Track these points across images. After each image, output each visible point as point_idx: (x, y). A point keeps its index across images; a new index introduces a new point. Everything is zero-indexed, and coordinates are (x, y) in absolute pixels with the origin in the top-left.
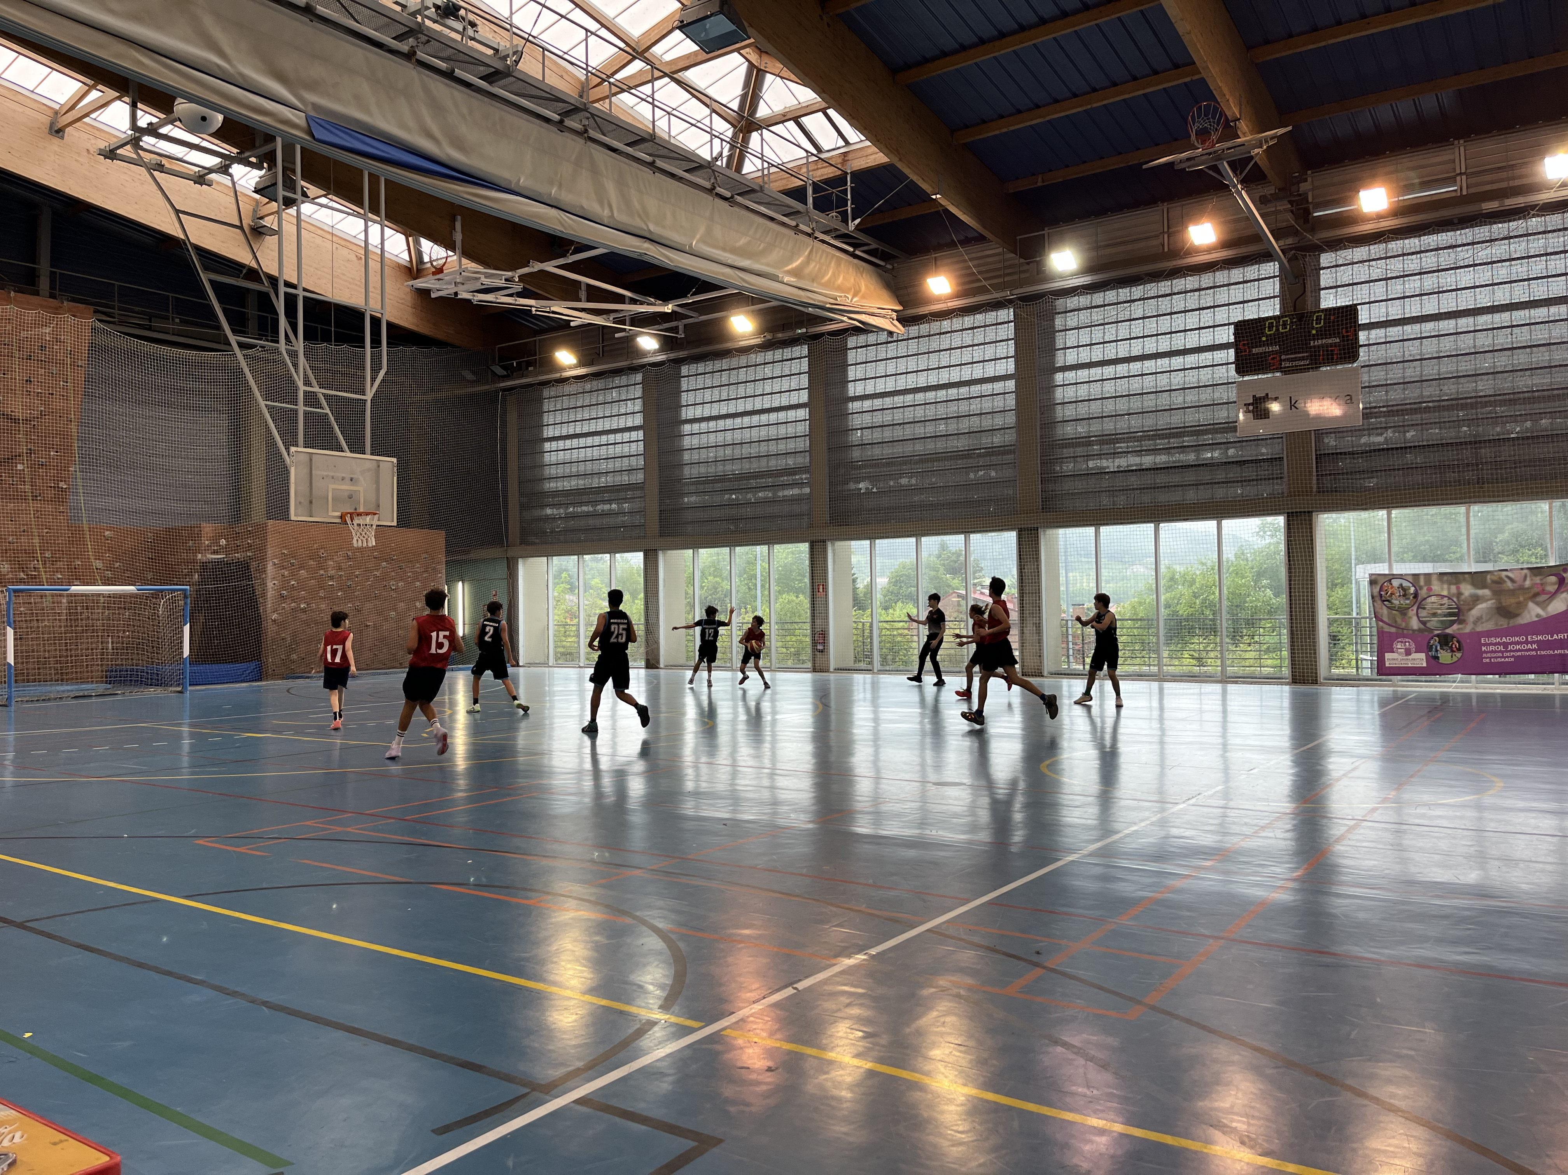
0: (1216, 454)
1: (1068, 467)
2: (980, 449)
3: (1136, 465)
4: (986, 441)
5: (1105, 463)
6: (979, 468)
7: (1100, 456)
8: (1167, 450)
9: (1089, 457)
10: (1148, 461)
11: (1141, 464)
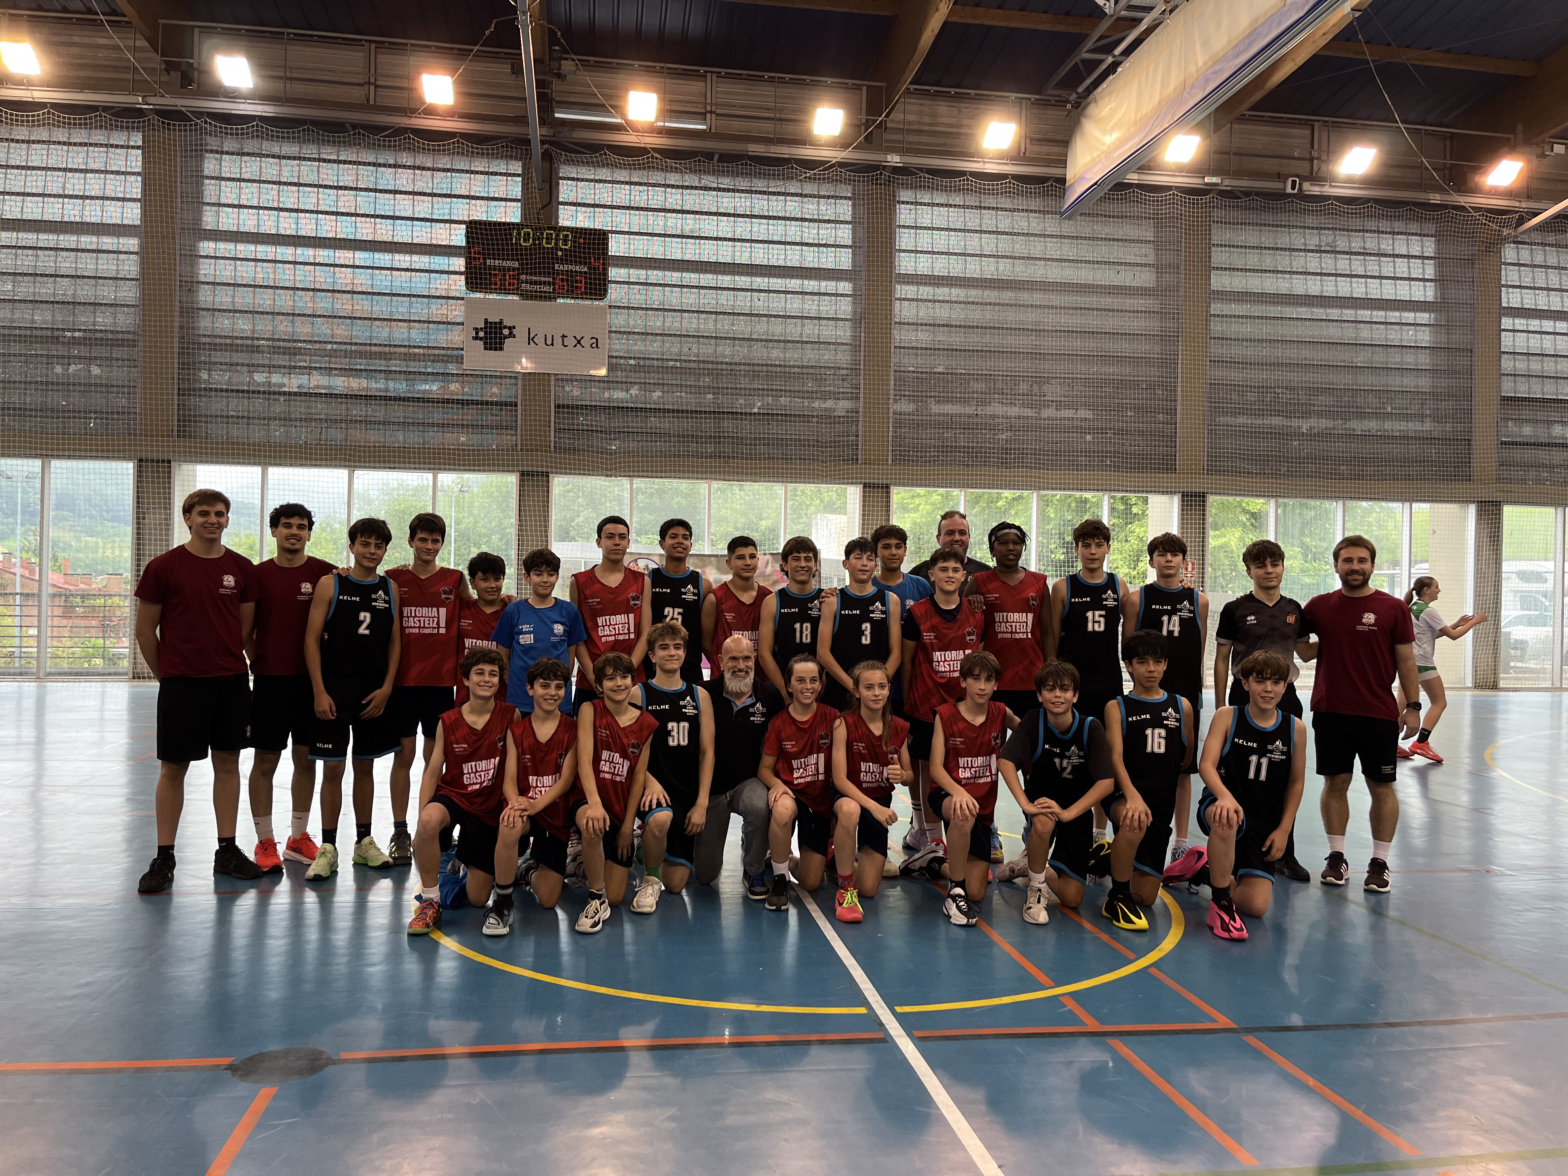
0: (432, 388)
1: (220, 378)
2: (74, 330)
3: (324, 388)
4: (84, 319)
5: (276, 378)
6: (69, 359)
7: (271, 368)
8: (369, 373)
9: (253, 367)
10: (340, 384)
11: (330, 387)
